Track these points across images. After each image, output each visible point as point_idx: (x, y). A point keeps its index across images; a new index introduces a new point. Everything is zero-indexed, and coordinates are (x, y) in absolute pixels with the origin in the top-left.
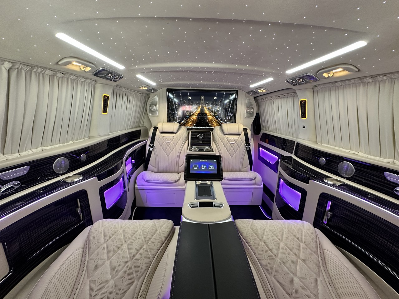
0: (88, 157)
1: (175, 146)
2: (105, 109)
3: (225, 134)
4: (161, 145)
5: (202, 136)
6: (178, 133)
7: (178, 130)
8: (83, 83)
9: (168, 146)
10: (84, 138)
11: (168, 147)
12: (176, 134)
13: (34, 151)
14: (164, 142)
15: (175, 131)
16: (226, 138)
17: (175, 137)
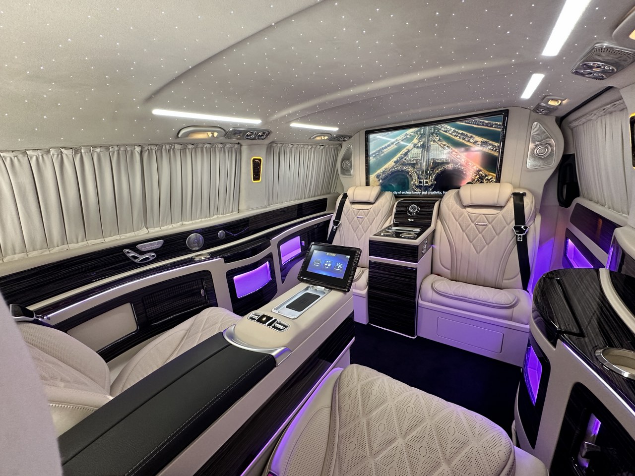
0: (227, 235)
1: (371, 224)
2: (257, 176)
3: (464, 205)
4: (350, 222)
5: (415, 208)
6: (377, 203)
7: (377, 199)
8: (223, 149)
9: (360, 224)
10: (232, 212)
11: (360, 226)
12: (374, 205)
13: (174, 225)
14: (356, 218)
15: (372, 200)
16: (466, 214)
17: (371, 210)
